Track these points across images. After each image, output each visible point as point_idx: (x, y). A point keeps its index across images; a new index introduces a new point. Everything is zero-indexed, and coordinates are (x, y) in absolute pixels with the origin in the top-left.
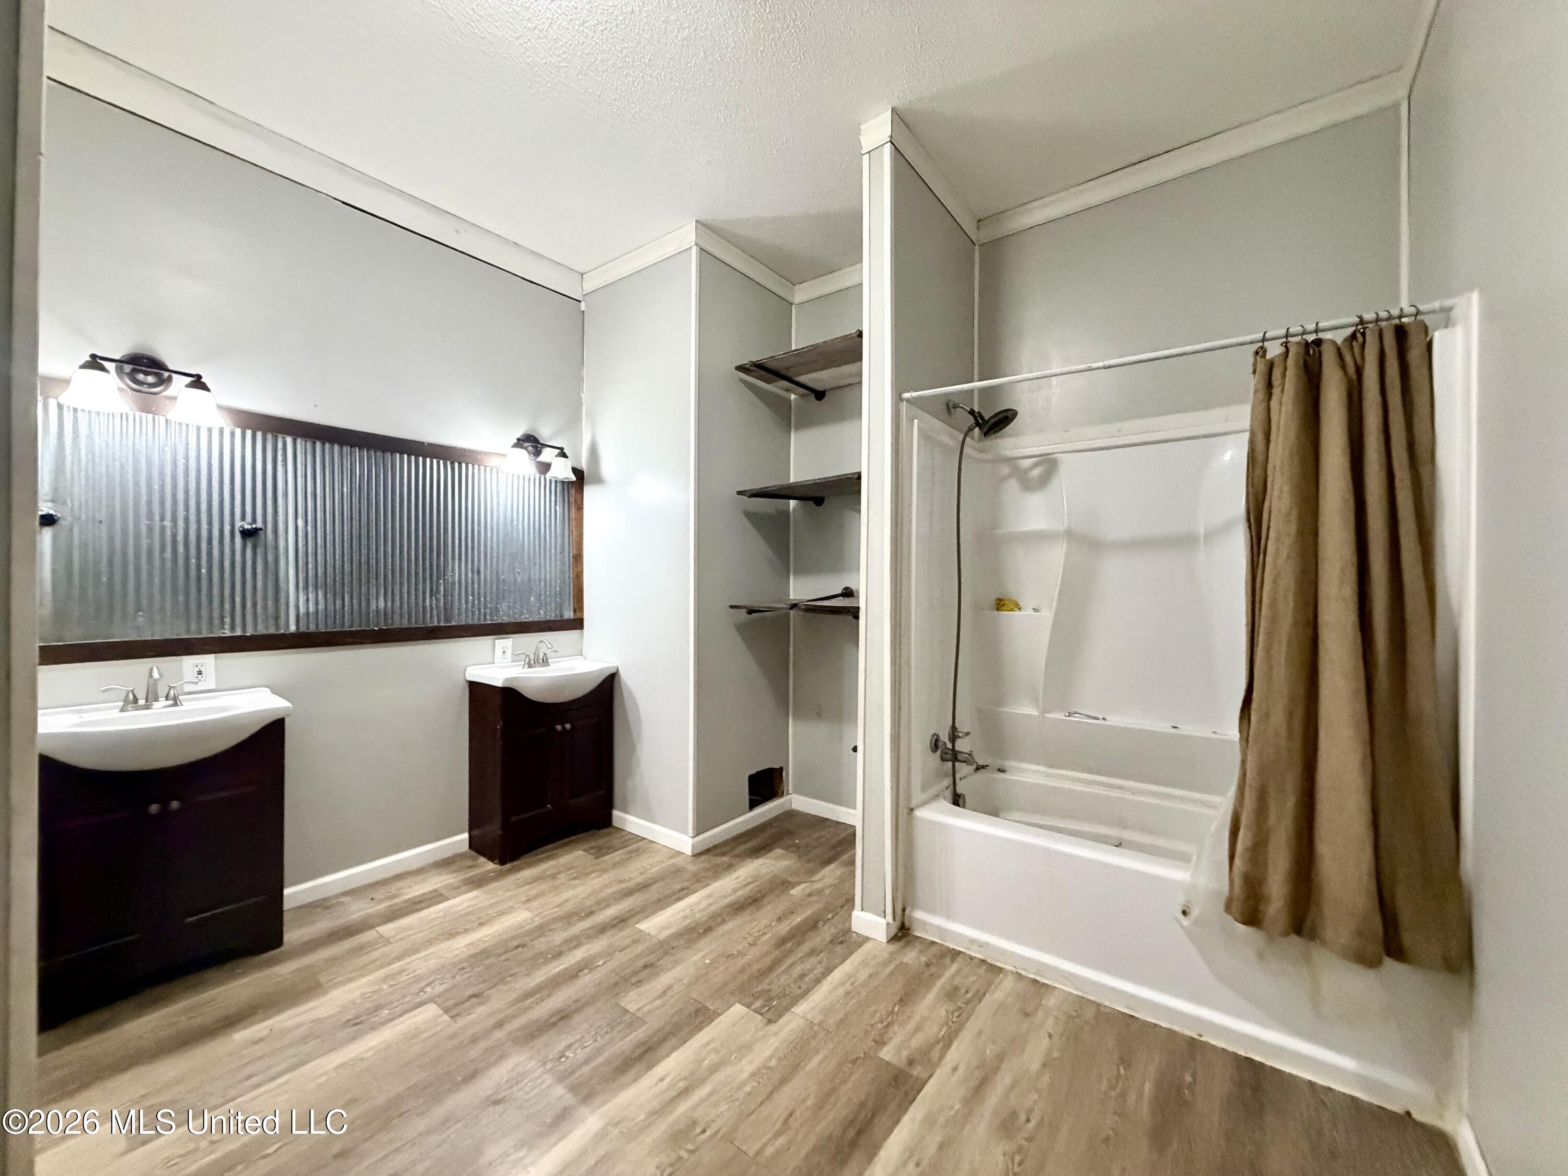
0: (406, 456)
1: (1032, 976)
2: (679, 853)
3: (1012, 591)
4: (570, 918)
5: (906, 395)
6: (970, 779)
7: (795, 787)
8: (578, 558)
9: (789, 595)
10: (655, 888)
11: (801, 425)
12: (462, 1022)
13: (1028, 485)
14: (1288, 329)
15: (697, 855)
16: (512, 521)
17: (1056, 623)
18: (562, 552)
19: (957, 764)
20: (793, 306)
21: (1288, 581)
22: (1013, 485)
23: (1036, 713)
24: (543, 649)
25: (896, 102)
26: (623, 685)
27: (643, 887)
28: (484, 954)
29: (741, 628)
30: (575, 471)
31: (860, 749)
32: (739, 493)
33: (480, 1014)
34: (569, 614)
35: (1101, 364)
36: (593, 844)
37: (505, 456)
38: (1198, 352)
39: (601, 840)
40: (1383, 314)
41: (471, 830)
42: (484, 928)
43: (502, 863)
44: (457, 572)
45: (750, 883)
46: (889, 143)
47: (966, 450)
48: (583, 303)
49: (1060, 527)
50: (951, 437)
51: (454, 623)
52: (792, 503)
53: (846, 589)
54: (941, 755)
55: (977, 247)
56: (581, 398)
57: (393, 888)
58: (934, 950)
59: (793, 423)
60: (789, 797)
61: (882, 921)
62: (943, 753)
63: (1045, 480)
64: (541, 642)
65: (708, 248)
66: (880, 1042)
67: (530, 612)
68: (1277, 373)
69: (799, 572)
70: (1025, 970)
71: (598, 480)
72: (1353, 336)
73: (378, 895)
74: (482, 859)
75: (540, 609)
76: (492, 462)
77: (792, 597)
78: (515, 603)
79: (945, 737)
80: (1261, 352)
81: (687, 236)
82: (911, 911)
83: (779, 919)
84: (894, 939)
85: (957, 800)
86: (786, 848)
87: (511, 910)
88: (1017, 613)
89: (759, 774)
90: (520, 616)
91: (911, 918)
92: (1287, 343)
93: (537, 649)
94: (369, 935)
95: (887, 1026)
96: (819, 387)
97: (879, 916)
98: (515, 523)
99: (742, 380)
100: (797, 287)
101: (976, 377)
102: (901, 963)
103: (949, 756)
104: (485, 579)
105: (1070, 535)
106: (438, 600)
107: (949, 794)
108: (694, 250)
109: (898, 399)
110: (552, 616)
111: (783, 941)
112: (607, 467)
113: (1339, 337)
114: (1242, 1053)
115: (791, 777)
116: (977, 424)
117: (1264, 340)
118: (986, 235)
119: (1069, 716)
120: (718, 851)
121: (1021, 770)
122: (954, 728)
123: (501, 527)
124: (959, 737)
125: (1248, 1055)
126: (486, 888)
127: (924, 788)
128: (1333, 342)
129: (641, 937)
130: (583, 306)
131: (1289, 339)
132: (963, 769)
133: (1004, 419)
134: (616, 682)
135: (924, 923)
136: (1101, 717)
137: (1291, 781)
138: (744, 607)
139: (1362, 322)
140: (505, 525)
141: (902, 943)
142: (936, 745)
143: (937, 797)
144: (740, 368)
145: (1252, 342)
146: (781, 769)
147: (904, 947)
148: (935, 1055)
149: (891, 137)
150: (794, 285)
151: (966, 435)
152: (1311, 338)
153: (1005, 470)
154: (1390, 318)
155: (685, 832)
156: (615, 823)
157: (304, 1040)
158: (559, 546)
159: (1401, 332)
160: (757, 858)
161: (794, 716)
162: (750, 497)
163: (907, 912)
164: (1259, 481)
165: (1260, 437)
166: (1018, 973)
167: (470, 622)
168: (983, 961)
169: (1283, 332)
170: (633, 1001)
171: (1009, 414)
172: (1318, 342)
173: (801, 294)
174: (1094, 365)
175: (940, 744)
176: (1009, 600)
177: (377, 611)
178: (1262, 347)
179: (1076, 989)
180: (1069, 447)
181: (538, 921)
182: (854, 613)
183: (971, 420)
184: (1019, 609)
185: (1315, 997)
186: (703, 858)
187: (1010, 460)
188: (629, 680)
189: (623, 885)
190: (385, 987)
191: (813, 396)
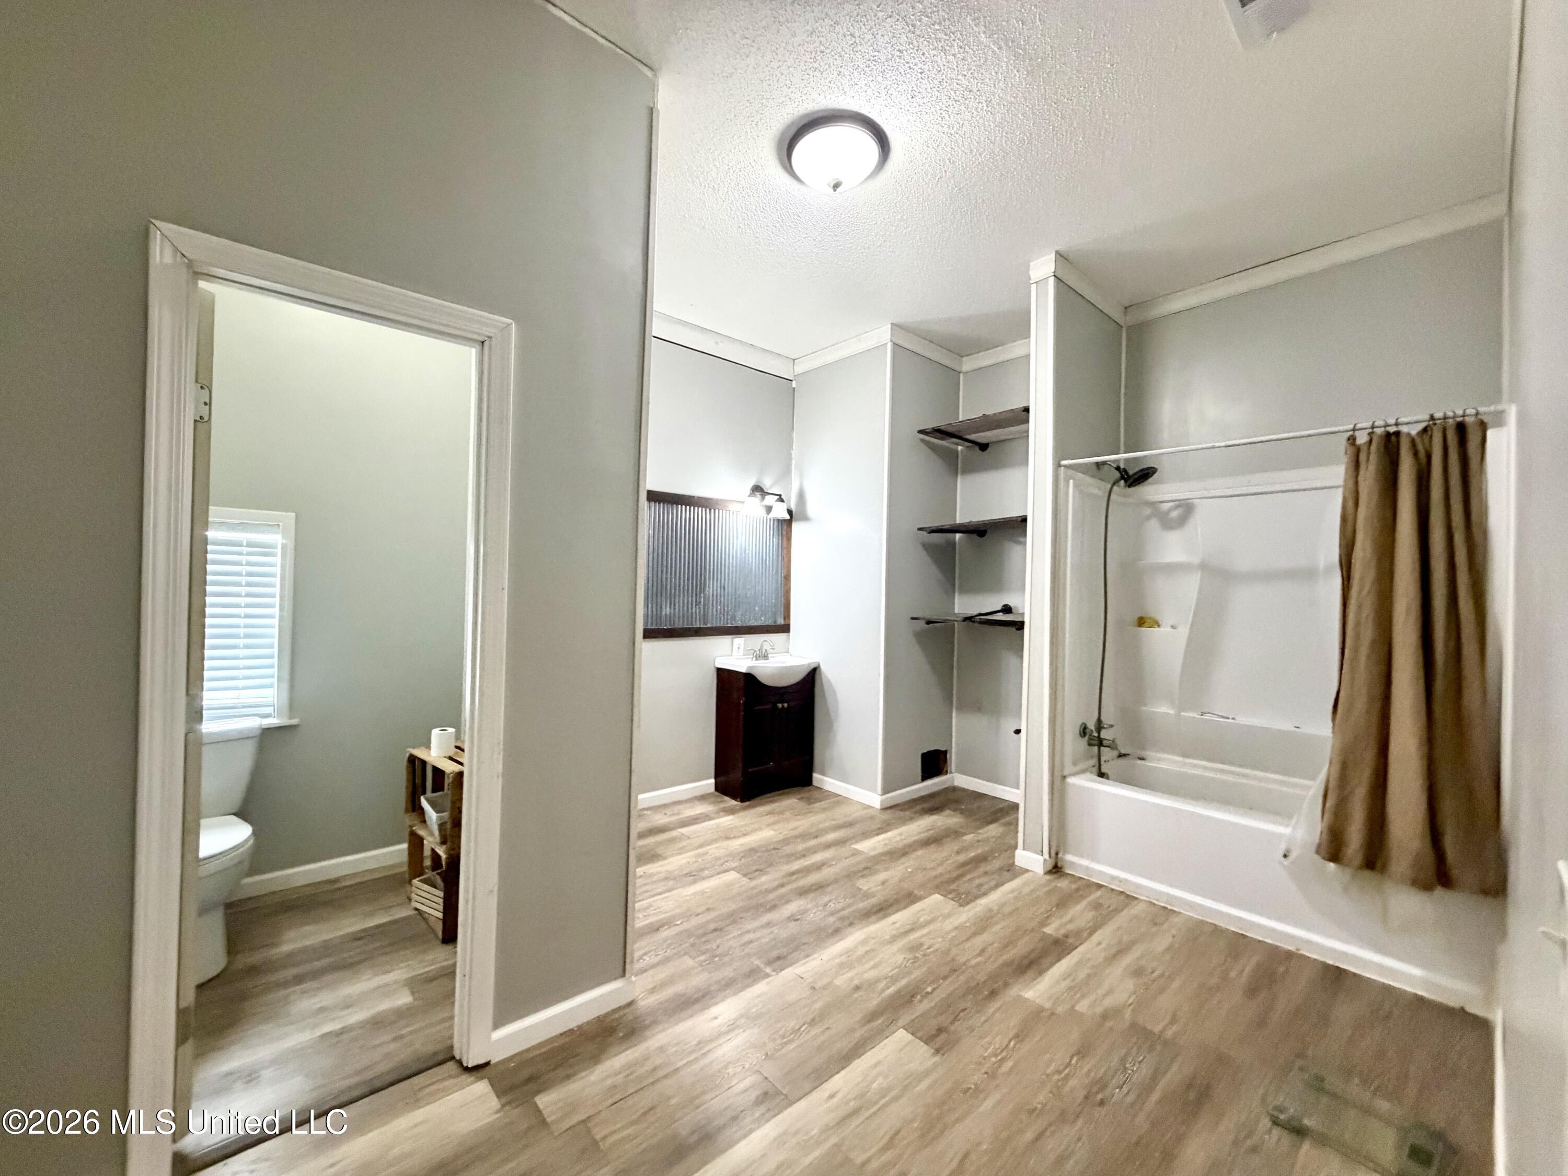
0: (684, 507)
1: (1163, 905)
2: (870, 807)
3: (1152, 613)
4: (804, 836)
5: (1064, 462)
6: (1111, 763)
7: (957, 767)
8: (787, 578)
9: (954, 609)
10: (858, 826)
11: (966, 471)
12: (754, 883)
13: (1169, 524)
14: (1374, 422)
15: (885, 809)
16: (745, 550)
17: (1190, 640)
18: (777, 571)
19: (1102, 748)
20: (961, 374)
21: (1368, 611)
22: (1154, 524)
23: (1171, 712)
24: (766, 646)
25: (1057, 248)
26: (823, 676)
27: (850, 824)
28: (753, 850)
29: (918, 635)
30: (790, 512)
31: (1023, 733)
32: (920, 529)
33: (765, 880)
34: (781, 621)
35: (1223, 444)
36: (804, 795)
37: (743, 502)
38: (1303, 437)
39: (805, 792)
40: (1450, 414)
41: (716, 777)
42: (746, 837)
43: (742, 801)
44: (711, 589)
45: (930, 830)
46: (1053, 278)
47: (1113, 497)
48: (794, 382)
49: (1196, 560)
50: (1099, 489)
51: (709, 625)
52: (958, 536)
53: (1005, 606)
54: (1088, 741)
55: (1124, 329)
56: (791, 454)
57: (676, 809)
58: (1080, 883)
59: (959, 469)
60: (951, 775)
61: (1041, 859)
62: (1090, 739)
63: (1182, 521)
64: (765, 641)
65: (900, 342)
66: (1043, 923)
67: (756, 620)
68: (1363, 457)
69: (963, 591)
70: (1157, 900)
71: (805, 518)
72: (1425, 430)
73: (668, 812)
74: (727, 798)
75: (762, 616)
76: (733, 507)
77: (956, 611)
78: (746, 611)
79: (1091, 726)
80: (1352, 440)
81: (883, 335)
82: (1064, 855)
83: (958, 853)
84: (1049, 872)
85: (1101, 775)
86: (955, 810)
87: (760, 829)
88: (1156, 629)
89: (929, 753)
90: (749, 621)
91: (1062, 860)
92: (1373, 433)
93: (762, 646)
94: (674, 833)
95: (1048, 917)
96: (984, 441)
97: (1038, 854)
98: (747, 551)
99: (922, 440)
100: (965, 359)
101: (1122, 448)
102: (1056, 887)
103: (1096, 742)
104: (728, 593)
105: (1203, 566)
106: (699, 608)
107: (1095, 770)
108: (889, 346)
109: (1058, 465)
110: (770, 622)
111: (964, 864)
112: (812, 509)
113: (1414, 430)
114: (1331, 962)
115: (953, 759)
116: (1122, 478)
117: (1354, 430)
118: (1131, 319)
119: (1202, 715)
120: (900, 808)
121: (1159, 760)
122: (1099, 721)
123: (738, 555)
124: (1104, 728)
125: (1337, 964)
126: (736, 815)
127: (1075, 763)
128: (1409, 434)
129: (856, 853)
130: (794, 384)
131: (1375, 430)
132: (1107, 753)
133: (1144, 475)
134: (817, 677)
135: (1073, 863)
136: (1231, 717)
137: (1369, 756)
138: (924, 619)
139: (1432, 418)
140: (741, 554)
141: (1056, 876)
142: (1084, 731)
143: (1083, 771)
144: (920, 432)
145: (1347, 431)
146: (945, 753)
147: (1058, 878)
148: (1085, 935)
149: (1054, 272)
150: (962, 357)
151: (1114, 484)
152: (1392, 429)
153: (1148, 511)
154: (1454, 417)
155: (875, 791)
156: (815, 783)
157: (666, 879)
158: (775, 568)
159: (1461, 428)
160: (932, 815)
161: (957, 709)
162: (930, 533)
163: (1060, 855)
164: (1349, 533)
165: (1350, 504)
166: (1151, 902)
167: (718, 625)
168: (1122, 892)
169: (1369, 424)
170: (865, 884)
171: (1150, 471)
172: (1397, 434)
173: (968, 364)
174: (1217, 444)
175: (1087, 731)
176: (1150, 618)
177: (666, 614)
178: (1352, 436)
179: (1198, 914)
180: (1206, 494)
181: (781, 837)
182: (1020, 626)
183: (1117, 475)
184: (1159, 626)
185: (1385, 918)
186: (889, 811)
187: (1152, 504)
188: (829, 673)
189: (834, 822)
190: (699, 860)
191: (977, 448)
